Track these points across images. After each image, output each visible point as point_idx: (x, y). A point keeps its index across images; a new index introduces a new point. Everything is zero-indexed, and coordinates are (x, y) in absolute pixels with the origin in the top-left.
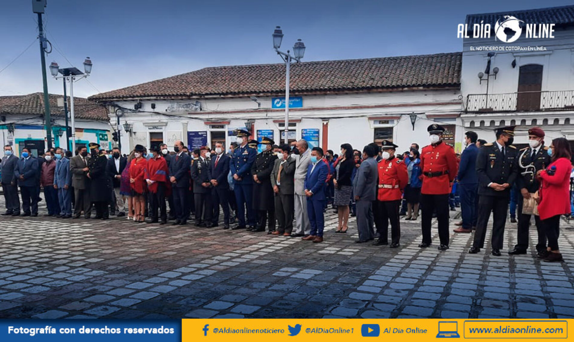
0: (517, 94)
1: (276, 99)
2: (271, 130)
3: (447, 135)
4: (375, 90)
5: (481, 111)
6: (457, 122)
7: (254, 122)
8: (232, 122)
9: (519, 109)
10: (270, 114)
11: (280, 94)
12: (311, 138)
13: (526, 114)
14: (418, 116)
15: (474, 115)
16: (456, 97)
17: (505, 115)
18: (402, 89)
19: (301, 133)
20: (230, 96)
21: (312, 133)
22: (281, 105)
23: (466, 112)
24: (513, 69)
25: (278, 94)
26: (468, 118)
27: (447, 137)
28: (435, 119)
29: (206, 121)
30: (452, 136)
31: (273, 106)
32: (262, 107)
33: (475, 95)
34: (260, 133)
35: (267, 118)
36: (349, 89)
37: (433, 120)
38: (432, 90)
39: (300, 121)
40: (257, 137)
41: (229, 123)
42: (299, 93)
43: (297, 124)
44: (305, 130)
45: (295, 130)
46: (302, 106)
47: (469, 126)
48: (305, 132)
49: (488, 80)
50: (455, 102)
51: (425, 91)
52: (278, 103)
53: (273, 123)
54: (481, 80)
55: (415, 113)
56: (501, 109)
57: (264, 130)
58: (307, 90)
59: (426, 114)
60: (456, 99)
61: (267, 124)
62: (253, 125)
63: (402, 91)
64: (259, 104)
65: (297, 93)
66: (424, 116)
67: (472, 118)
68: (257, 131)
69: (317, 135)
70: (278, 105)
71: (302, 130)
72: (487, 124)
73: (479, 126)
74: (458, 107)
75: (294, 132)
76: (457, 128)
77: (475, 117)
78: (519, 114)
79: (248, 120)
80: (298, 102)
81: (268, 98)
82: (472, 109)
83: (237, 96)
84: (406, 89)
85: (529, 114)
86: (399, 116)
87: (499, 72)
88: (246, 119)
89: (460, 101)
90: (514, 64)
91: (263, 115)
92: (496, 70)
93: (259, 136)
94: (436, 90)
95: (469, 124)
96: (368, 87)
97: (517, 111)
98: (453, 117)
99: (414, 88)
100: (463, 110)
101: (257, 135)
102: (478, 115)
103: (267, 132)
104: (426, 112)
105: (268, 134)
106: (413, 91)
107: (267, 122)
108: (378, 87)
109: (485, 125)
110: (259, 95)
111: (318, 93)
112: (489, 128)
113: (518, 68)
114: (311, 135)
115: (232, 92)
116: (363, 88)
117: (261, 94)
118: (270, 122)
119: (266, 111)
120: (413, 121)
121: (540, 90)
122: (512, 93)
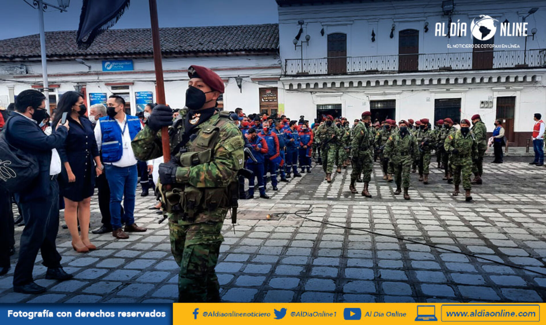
0: (326, 60)
1: (106, 62)
2: (104, 93)
3: (271, 97)
4: (201, 54)
5: (298, 75)
6: (279, 85)
7: (86, 86)
8: (62, 85)
9: (330, 73)
10: (101, 78)
11: (108, 57)
12: (145, 101)
13: (335, 77)
14: (244, 79)
15: (291, 78)
16: (275, 62)
17: (317, 78)
18: (226, 53)
19: (134, 97)
20: (56, 58)
21: (146, 95)
22: (112, 69)
23: (286, 76)
24: (322, 37)
25: (106, 56)
26: (287, 81)
27: (271, 99)
28: (259, 82)
29: (33, 85)
30: (276, 98)
31: (104, 69)
32: (93, 70)
33: (291, 60)
34: (92, 96)
35: (98, 81)
36: (176, 53)
37: (257, 83)
38: (253, 55)
39: (133, 84)
40: (90, 100)
41: (59, 86)
42: (127, 56)
43: (130, 87)
44: (138, 93)
45: (128, 93)
46: (133, 69)
47: (288, 88)
48: (138, 95)
49: (301, 46)
50: (275, 66)
51: (248, 55)
52: (108, 66)
53: (105, 86)
54: (296, 46)
55: (240, 76)
56: (313, 73)
57: (96, 94)
58: (135, 53)
59: (251, 77)
60: (276, 63)
61: (99, 87)
62: (85, 89)
63: (227, 56)
64: (90, 67)
65: (125, 56)
66: (249, 79)
67: (291, 81)
68: (90, 94)
69: (151, 97)
70: (108, 68)
71: (135, 93)
72: (304, 86)
73: (297, 88)
74: (278, 72)
75: (128, 95)
76: (279, 90)
77: (293, 80)
78: (329, 77)
79: (78, 83)
80: (129, 65)
81: (97, 61)
82: (289, 73)
83: (63, 58)
84: (230, 53)
85: (337, 77)
86: (227, 79)
87: (310, 40)
88: (76, 82)
89: (280, 65)
90: (322, 33)
91: (95, 78)
92: (308, 37)
93: (91, 99)
94: (258, 55)
95: (288, 86)
96: (194, 51)
97: (328, 75)
98: (276, 80)
99: (237, 53)
100: (283, 73)
101: (90, 98)
102: (295, 78)
103: (101, 95)
104: (251, 75)
105: (101, 97)
106: (237, 55)
107: (99, 85)
108: (203, 51)
109: (302, 88)
110: (87, 58)
111: (147, 56)
112: (305, 90)
113: (326, 36)
114: (145, 98)
115: (57, 54)
116: (189, 52)
117: (89, 57)
118: (102, 85)
119: (97, 74)
120: (239, 84)
121: (346, 55)
122: (322, 59)
